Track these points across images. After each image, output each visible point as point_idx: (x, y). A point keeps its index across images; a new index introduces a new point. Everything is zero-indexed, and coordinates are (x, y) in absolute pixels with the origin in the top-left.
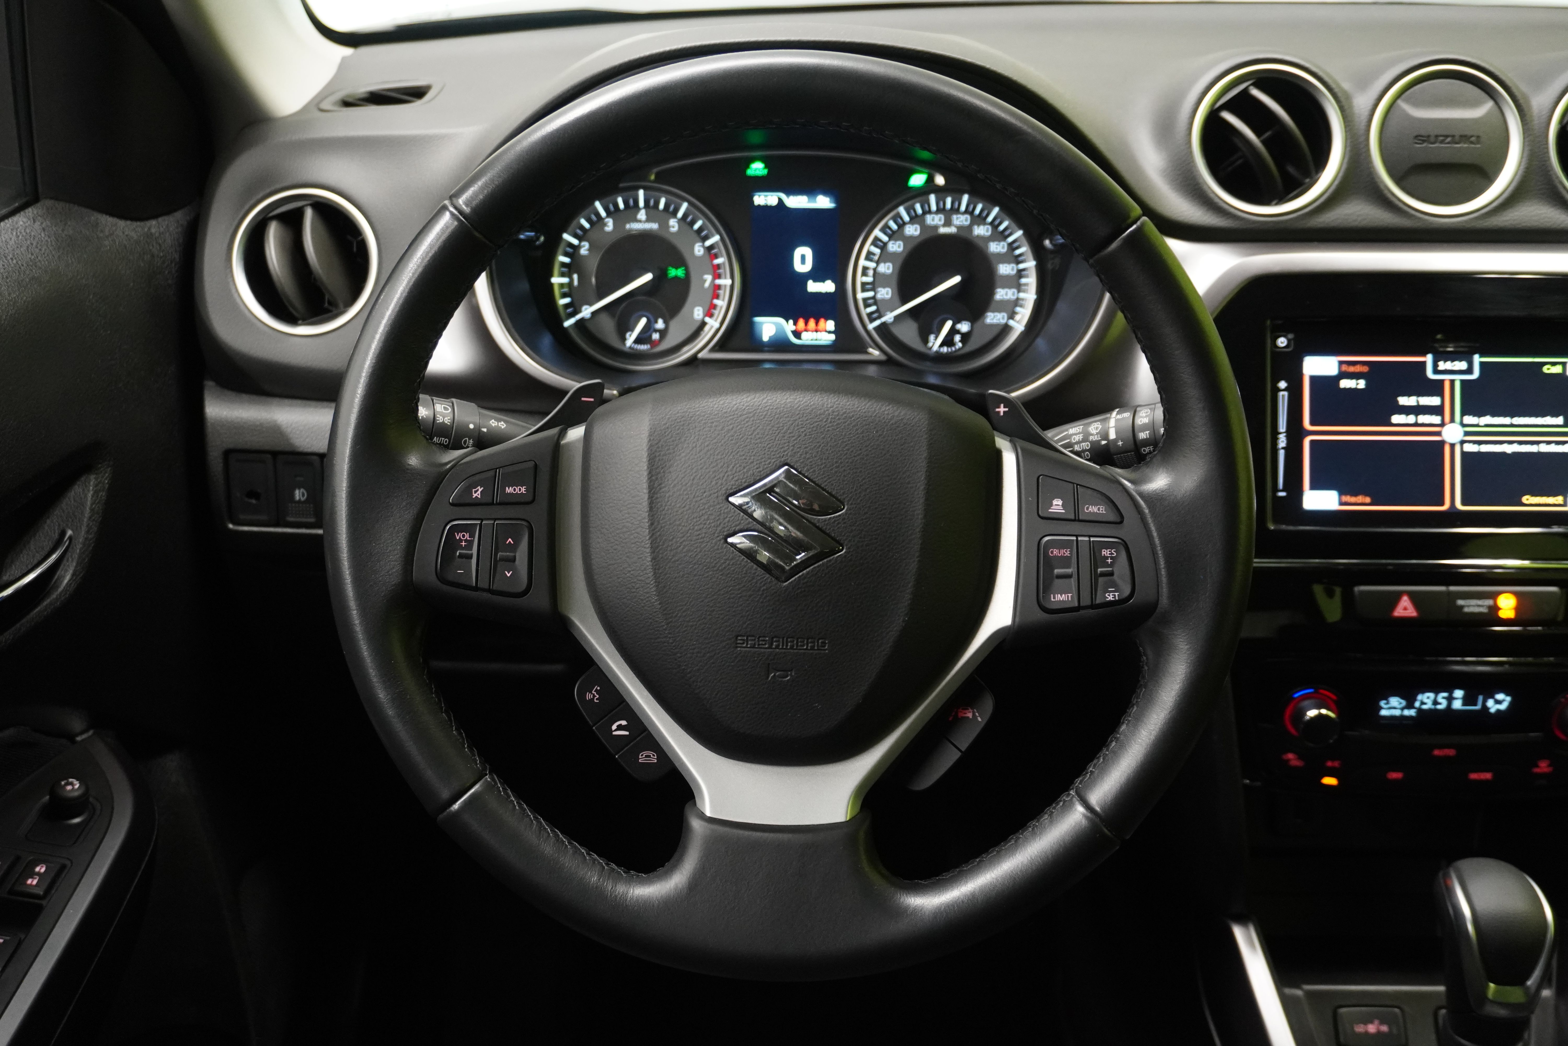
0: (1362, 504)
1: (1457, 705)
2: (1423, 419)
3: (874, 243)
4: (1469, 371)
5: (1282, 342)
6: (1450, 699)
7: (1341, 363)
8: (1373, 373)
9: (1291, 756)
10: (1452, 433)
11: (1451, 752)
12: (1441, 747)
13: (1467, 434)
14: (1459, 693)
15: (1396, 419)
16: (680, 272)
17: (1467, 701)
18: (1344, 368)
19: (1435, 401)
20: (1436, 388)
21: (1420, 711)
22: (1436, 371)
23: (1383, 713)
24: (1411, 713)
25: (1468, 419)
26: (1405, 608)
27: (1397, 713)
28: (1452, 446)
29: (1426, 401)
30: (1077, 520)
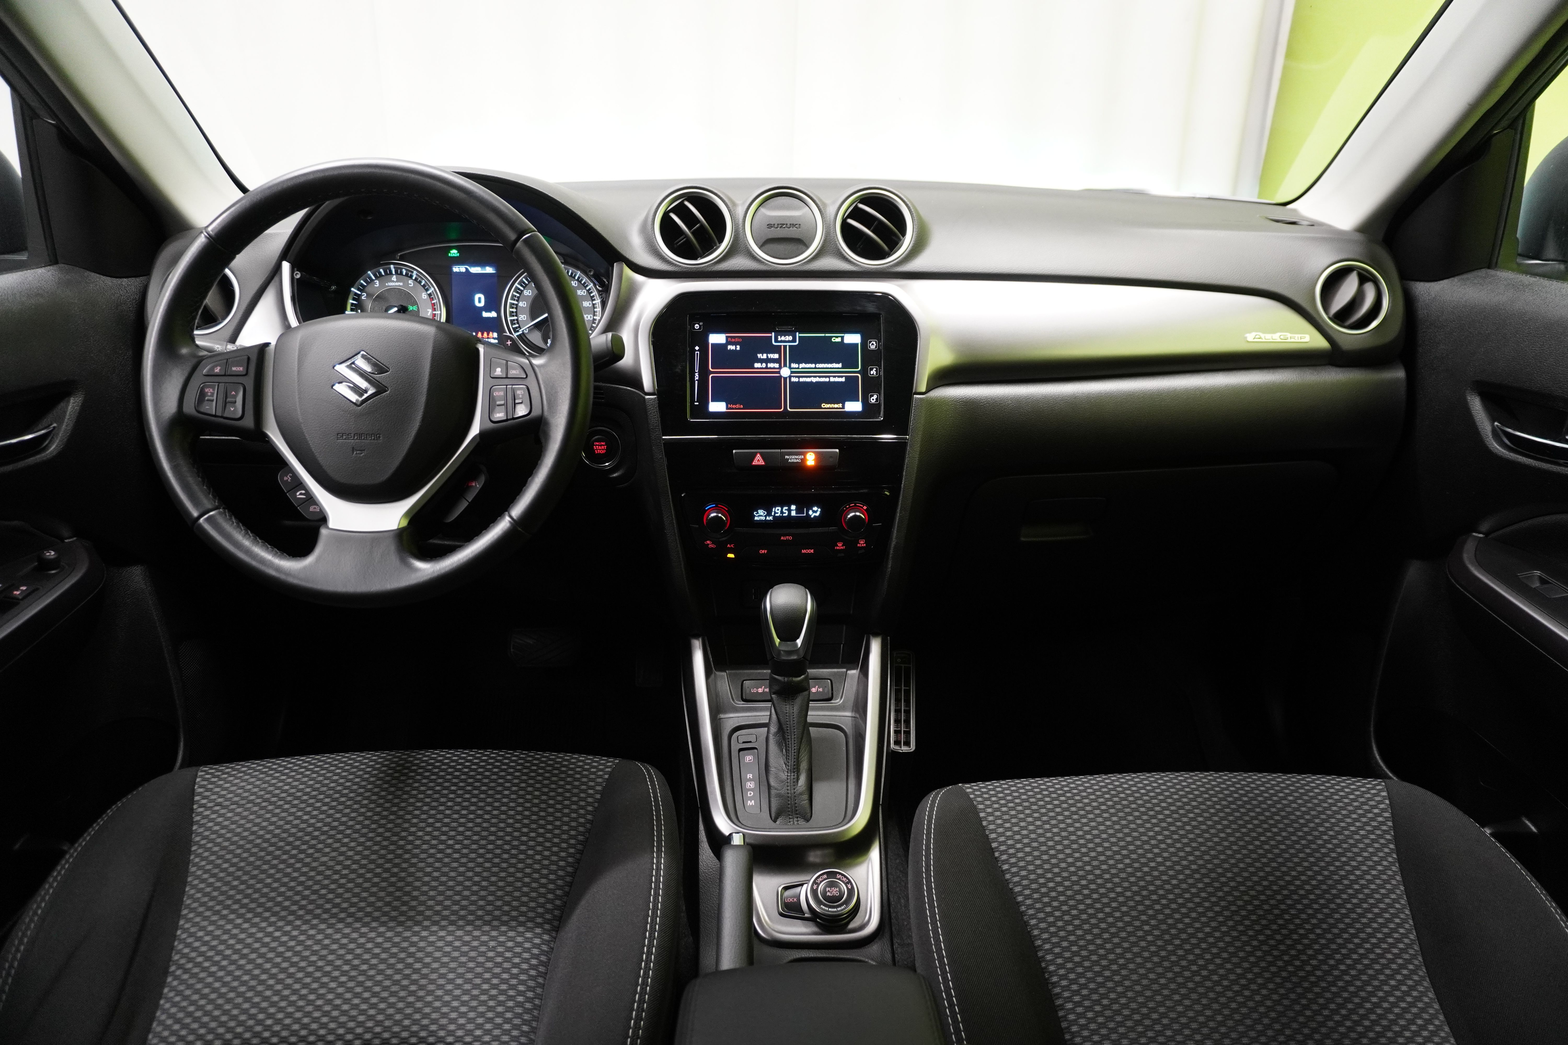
0: (739, 409)
1: (793, 513)
2: (770, 365)
3: (515, 291)
4: (794, 340)
5: (697, 326)
6: (790, 510)
7: (727, 337)
8: (743, 342)
9: (708, 542)
10: (785, 372)
11: (790, 538)
12: (785, 535)
13: (792, 372)
14: (793, 507)
15: (757, 365)
16: (415, 308)
17: (798, 511)
18: (729, 339)
19: (776, 356)
20: (777, 350)
21: (774, 516)
22: (776, 341)
23: (756, 518)
24: (770, 518)
25: (793, 365)
26: (758, 461)
27: (763, 518)
28: (785, 379)
29: (771, 356)
30: (507, 378)
